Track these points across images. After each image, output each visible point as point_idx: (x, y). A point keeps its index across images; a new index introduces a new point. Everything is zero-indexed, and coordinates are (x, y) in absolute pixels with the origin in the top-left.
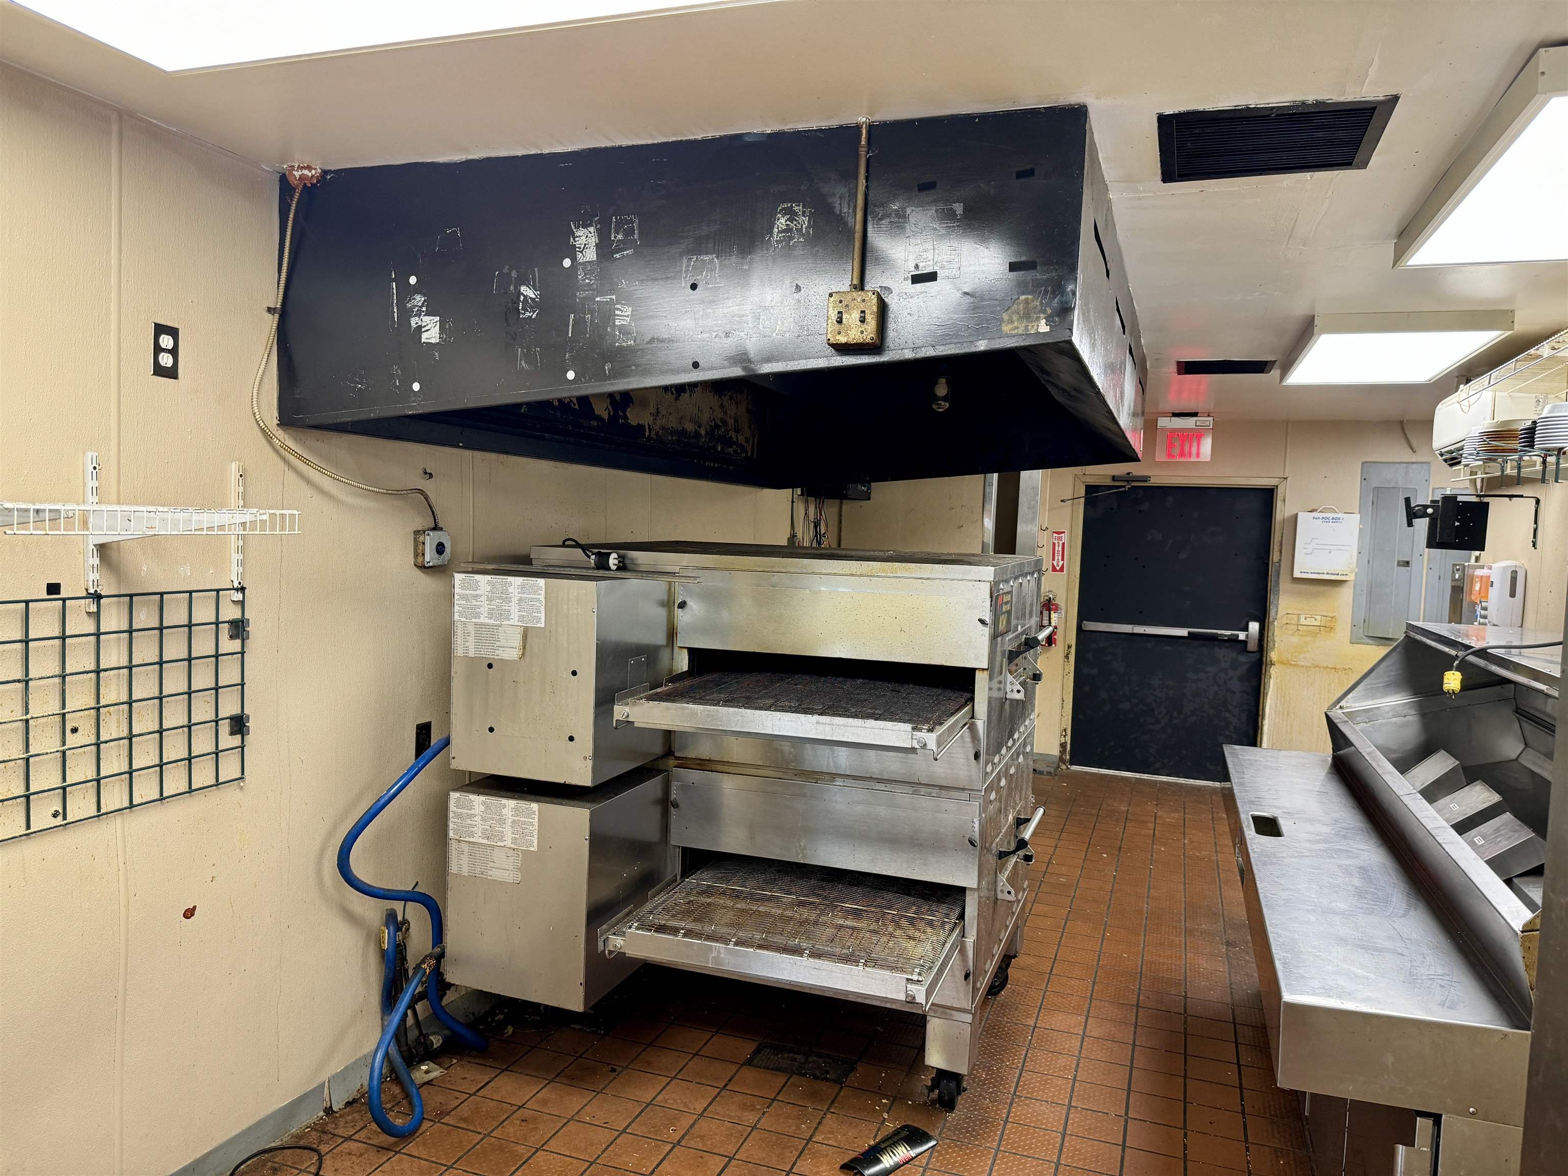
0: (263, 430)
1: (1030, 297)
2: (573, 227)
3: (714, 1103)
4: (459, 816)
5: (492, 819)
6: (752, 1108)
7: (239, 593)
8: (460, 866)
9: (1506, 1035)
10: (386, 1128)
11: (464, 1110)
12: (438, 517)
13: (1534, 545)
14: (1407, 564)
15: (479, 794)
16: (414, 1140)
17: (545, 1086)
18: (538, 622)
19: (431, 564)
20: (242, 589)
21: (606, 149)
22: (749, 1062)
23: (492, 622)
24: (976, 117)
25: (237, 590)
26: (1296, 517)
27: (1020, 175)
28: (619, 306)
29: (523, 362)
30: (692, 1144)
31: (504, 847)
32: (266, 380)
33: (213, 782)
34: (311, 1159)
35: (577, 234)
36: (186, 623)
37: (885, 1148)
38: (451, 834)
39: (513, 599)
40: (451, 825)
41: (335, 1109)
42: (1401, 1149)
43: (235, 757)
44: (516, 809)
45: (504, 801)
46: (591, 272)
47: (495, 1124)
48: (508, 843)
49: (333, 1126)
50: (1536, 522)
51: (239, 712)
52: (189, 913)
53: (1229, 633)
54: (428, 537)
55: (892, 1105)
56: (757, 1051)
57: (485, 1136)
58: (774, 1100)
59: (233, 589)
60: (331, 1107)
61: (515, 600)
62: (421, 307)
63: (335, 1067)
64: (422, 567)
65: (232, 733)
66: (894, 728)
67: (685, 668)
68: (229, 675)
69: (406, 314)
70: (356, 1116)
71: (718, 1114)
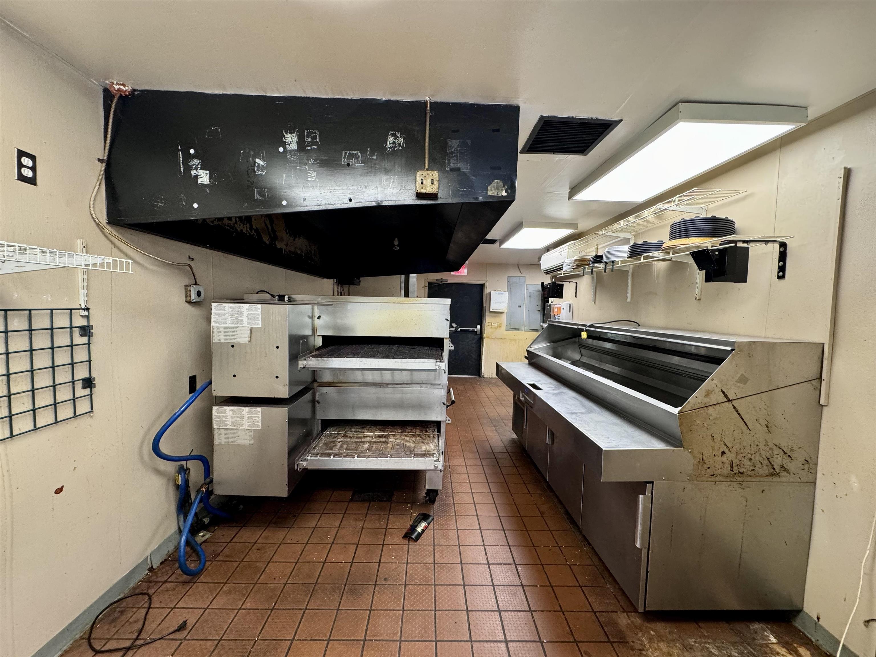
0: (97, 224)
1: (499, 181)
2: (284, 133)
3: (343, 521)
4: (219, 417)
5: (237, 417)
6: (359, 520)
7: (86, 311)
8: (220, 441)
9: (673, 450)
10: (186, 572)
11: (227, 551)
12: (197, 280)
13: (576, 297)
14: (521, 306)
15: (229, 406)
16: (203, 574)
17: (264, 531)
18: (258, 325)
19: (194, 301)
20: (88, 309)
21: (301, 98)
22: (351, 500)
23: (233, 325)
24: (475, 105)
25: (84, 309)
26: (490, 293)
27: (494, 131)
28: (310, 172)
29: (258, 196)
30: (339, 542)
31: (244, 429)
32: (98, 196)
33: (72, 415)
34: (144, 599)
35: (286, 136)
36: (49, 327)
37: (417, 525)
38: (215, 426)
39: (244, 315)
40: (214, 422)
41: (154, 567)
42: (641, 496)
43: (87, 400)
44: (249, 411)
45: (243, 408)
46: (295, 155)
47: (244, 555)
48: (246, 427)
49: (155, 577)
50: (576, 289)
51: (88, 376)
52: (59, 491)
53: (472, 329)
54: (193, 288)
55: (412, 506)
56: (353, 495)
57: (241, 562)
58: (367, 514)
59: (81, 309)
60: (152, 567)
61: (245, 315)
62: (197, 165)
63: (154, 546)
64: (190, 303)
65: (84, 388)
66: (429, 362)
67: (321, 344)
68: (81, 355)
69: (188, 169)
70: (167, 568)
71: (345, 525)
